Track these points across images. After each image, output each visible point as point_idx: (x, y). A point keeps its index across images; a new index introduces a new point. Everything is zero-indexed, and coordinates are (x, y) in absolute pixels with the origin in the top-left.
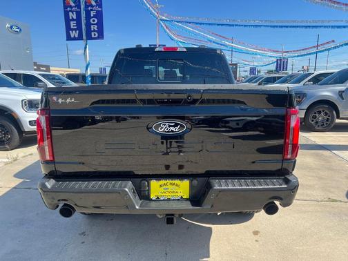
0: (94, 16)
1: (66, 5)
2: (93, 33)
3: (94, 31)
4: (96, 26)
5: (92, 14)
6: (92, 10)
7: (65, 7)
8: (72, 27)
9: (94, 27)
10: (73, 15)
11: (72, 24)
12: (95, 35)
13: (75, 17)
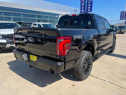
0: (90, 4)
1: (81, 1)
2: (88, 10)
3: (89, 9)
4: (90, 7)
5: (89, 3)
6: (89, 1)
7: (81, 2)
8: (82, 9)
9: (89, 8)
10: (83, 4)
11: (83, 8)
12: (89, 10)
13: (83, 5)
